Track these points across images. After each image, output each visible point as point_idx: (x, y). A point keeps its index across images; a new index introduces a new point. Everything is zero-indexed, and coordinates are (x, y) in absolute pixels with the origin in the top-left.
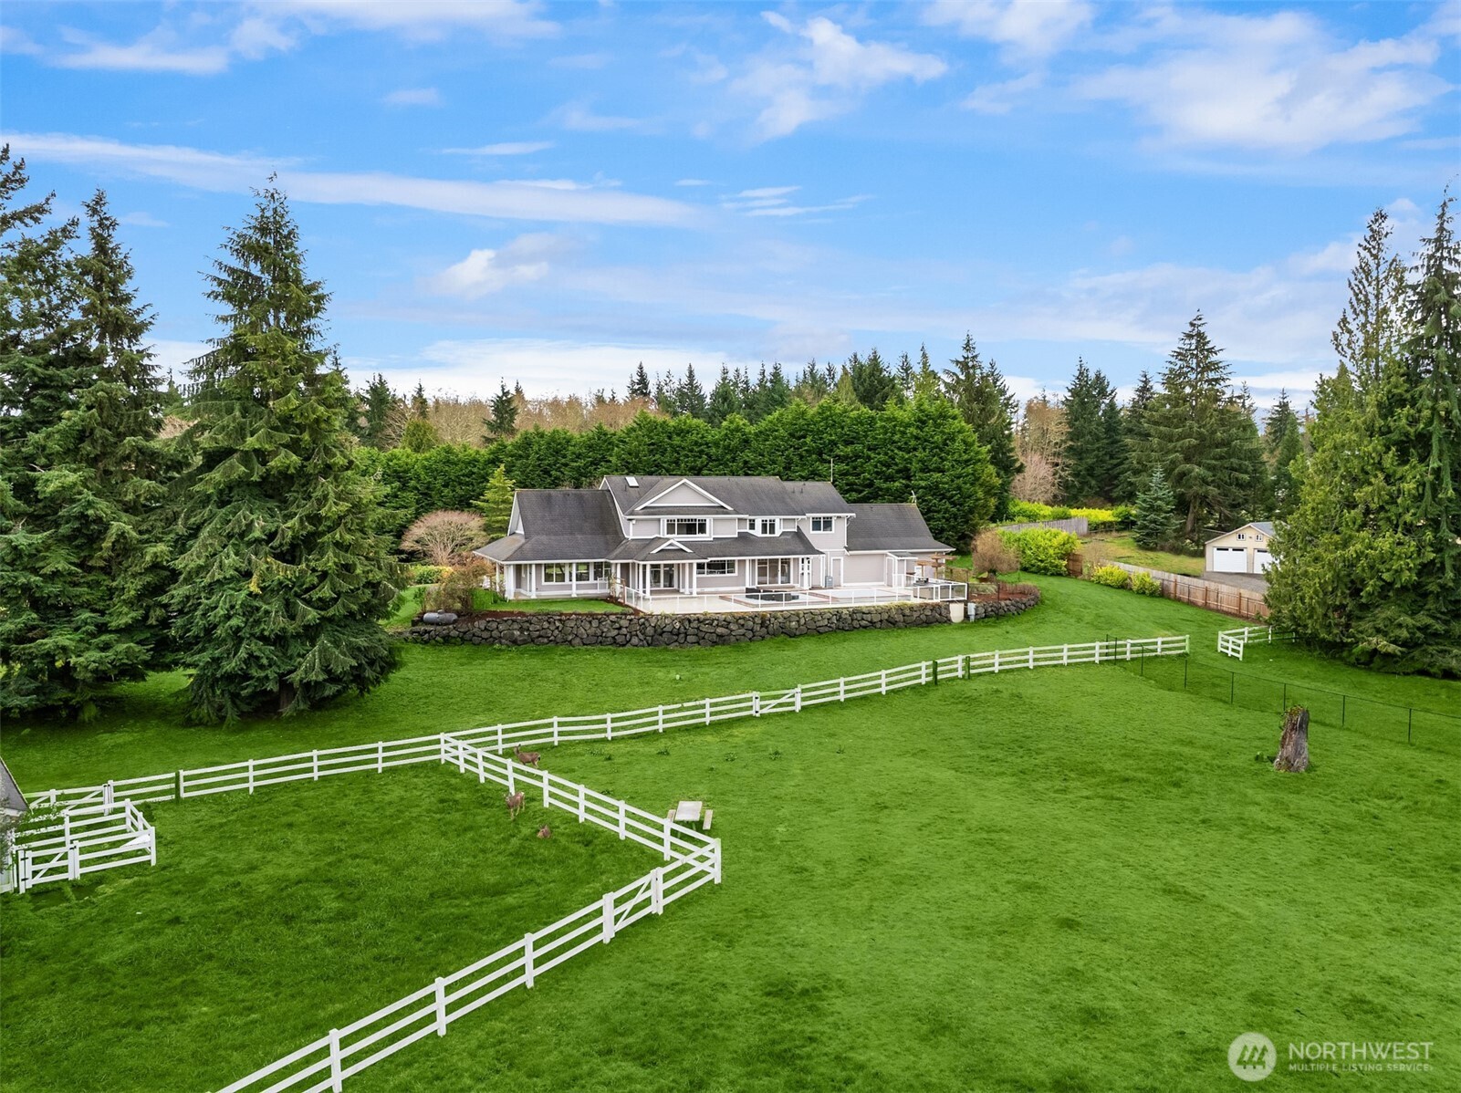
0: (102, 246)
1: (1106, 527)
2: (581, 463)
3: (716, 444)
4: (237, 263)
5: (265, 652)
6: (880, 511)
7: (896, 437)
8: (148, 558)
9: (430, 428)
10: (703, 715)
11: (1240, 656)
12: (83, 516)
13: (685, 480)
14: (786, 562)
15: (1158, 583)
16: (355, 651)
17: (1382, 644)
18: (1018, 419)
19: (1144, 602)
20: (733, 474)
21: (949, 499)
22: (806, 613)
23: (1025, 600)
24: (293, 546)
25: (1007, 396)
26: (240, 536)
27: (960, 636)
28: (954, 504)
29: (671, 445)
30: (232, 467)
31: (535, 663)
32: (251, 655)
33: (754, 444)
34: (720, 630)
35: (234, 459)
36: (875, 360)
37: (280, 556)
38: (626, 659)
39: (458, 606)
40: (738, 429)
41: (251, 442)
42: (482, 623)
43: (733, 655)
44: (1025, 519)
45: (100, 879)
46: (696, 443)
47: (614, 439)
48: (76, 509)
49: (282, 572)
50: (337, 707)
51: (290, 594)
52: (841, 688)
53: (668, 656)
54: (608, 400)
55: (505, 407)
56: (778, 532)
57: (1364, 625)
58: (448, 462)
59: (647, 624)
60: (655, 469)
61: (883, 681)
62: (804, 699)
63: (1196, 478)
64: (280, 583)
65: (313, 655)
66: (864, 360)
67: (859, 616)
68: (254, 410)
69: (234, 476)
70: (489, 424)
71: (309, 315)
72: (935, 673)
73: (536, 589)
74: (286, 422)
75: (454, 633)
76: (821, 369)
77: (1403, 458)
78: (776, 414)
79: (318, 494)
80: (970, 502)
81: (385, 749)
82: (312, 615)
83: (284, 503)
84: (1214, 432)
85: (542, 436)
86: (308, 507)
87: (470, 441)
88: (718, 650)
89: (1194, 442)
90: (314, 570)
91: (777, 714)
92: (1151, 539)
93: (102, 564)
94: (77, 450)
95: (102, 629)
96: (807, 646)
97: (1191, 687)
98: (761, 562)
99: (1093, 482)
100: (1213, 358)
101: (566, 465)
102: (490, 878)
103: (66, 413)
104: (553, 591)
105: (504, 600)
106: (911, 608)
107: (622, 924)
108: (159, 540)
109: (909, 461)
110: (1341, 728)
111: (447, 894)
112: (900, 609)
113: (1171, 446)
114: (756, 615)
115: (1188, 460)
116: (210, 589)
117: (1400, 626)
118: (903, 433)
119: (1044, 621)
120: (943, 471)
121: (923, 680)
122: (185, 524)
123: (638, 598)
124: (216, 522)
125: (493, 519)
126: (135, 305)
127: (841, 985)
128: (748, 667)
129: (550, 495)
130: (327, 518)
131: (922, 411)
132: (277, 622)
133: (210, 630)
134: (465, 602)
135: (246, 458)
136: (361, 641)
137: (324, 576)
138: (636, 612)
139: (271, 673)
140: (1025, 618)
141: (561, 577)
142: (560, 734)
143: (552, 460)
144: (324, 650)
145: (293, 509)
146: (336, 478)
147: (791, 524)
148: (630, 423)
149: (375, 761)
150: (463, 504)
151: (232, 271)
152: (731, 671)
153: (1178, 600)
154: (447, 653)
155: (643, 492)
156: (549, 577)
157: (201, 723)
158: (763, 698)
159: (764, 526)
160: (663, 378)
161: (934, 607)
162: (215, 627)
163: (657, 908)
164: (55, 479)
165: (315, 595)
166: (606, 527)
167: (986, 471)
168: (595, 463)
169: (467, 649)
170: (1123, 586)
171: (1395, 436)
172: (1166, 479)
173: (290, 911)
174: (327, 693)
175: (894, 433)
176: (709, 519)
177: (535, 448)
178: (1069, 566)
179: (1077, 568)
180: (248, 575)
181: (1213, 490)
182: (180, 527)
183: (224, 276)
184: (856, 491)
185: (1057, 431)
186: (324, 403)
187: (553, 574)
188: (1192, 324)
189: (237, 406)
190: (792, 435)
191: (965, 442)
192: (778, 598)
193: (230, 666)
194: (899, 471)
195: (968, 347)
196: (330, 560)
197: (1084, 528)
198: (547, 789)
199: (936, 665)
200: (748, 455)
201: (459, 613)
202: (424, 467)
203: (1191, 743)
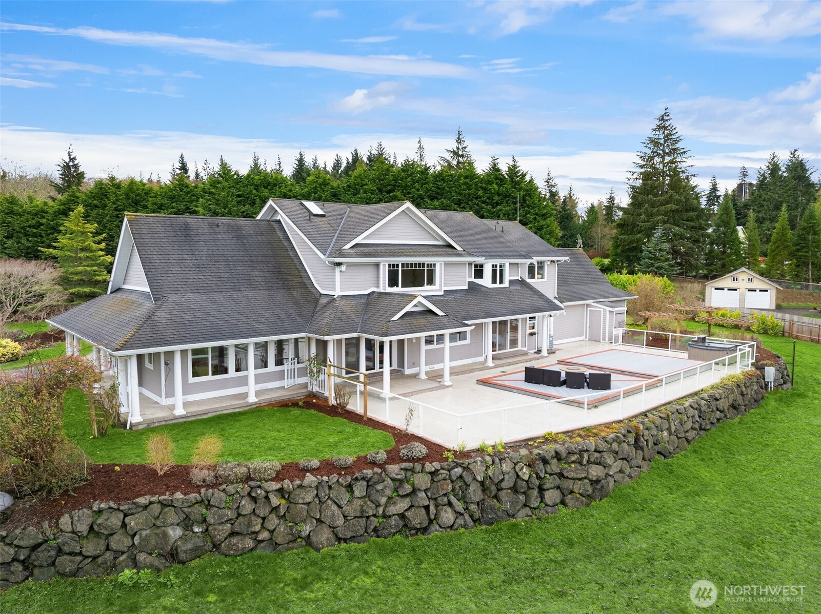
39: (13, 469)
55: (73, 170)
56: (506, 282)
59: (468, 478)
70: (57, 186)
100: (679, 145)
125: (71, 270)
129: (186, 227)
147: (514, 269)
155: (334, 223)
156: (199, 368)
159: (493, 273)
172: (664, 235)
176: (439, 263)
201: (15, 491)
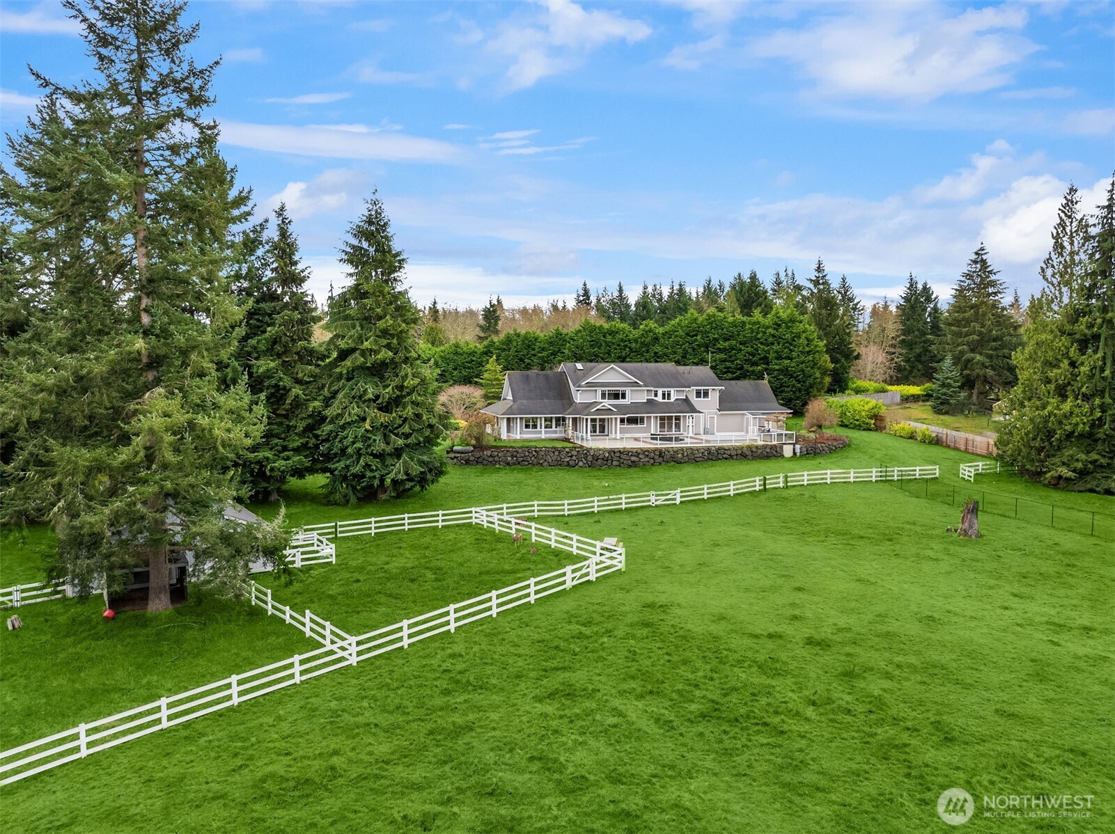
0: (284, 234)
1: (915, 398)
2: (545, 354)
3: (636, 341)
4: (355, 242)
5: (375, 463)
6: (745, 385)
7: (759, 336)
8: (311, 409)
9: (440, 330)
10: (621, 504)
11: (972, 479)
12: (277, 386)
13: (612, 365)
14: (678, 418)
15: (934, 435)
16: (421, 463)
17: (1065, 472)
18: (864, 320)
19: (923, 448)
20: (647, 361)
21: (795, 378)
22: (688, 449)
23: (835, 444)
24: (388, 403)
25: (855, 302)
26: (360, 398)
27: (788, 465)
28: (799, 381)
29: (606, 342)
30: (356, 358)
31: (520, 476)
32: (366, 464)
33: (662, 341)
34: (633, 458)
35: (357, 354)
36: (753, 277)
37: (380, 409)
38: (575, 474)
39: (473, 442)
40: (650, 331)
41: (366, 344)
42: (489, 453)
43: (641, 473)
44: (853, 392)
45: (310, 568)
46: (622, 340)
47: (567, 338)
48: (274, 382)
49: (384, 418)
50: (408, 497)
51: (386, 430)
52: (705, 492)
53: (601, 473)
54: (561, 308)
55: (492, 314)
56: (672, 400)
57: (1056, 460)
58: (456, 353)
59: (588, 454)
60: (594, 358)
61: (732, 488)
62: (681, 497)
63: (977, 364)
64: (382, 424)
65: (399, 465)
66: (746, 278)
67: (722, 452)
68: (366, 326)
69: (358, 363)
70: (481, 327)
71: (395, 271)
72: (765, 484)
73: (519, 434)
74: (385, 333)
75: (472, 458)
76: (715, 284)
77: (1082, 351)
78: (677, 320)
79: (403, 373)
80: (811, 380)
81: (443, 515)
82: (400, 442)
83: (382, 378)
84: (991, 331)
85: (518, 335)
86: (397, 381)
87: (468, 338)
88: (631, 470)
89: (976, 337)
90: (400, 417)
91: (665, 505)
92: (943, 406)
93: (284, 413)
94: (272, 349)
95: (285, 449)
96: (688, 470)
97: (932, 497)
98: (662, 419)
99: (920, 366)
100: (993, 277)
101: (534, 355)
102: (507, 567)
103: (269, 329)
104: (530, 435)
105: (500, 439)
106: (757, 447)
107: (575, 582)
108: (315, 399)
109: (768, 352)
110: (1015, 519)
111: (488, 573)
112: (749, 447)
113: (960, 340)
114: (656, 450)
115: (972, 351)
116: (343, 428)
117: (1077, 460)
118: (765, 333)
119: (847, 457)
120: (791, 359)
121: (757, 488)
122: (329, 390)
123: (582, 439)
124: (346, 390)
125: (489, 390)
126: (300, 267)
127: (679, 605)
128: (649, 480)
129: (528, 375)
130: (407, 387)
131: (778, 317)
132: (379, 446)
133: (343, 450)
134: (477, 439)
135: (363, 353)
136: (425, 458)
137: (405, 420)
138: (582, 447)
139: (377, 474)
140: (834, 455)
141: (535, 426)
142: (539, 511)
143: (525, 352)
144: (405, 462)
145: (388, 382)
146: (411, 365)
147: (680, 393)
148: (577, 327)
149: (438, 521)
150: (467, 381)
151: (353, 247)
152: (640, 482)
153: (948, 446)
154: (468, 470)
155: (587, 372)
156: (527, 426)
157: (336, 504)
158: (657, 495)
159: (664, 395)
160: (601, 291)
161: (772, 447)
162: (347, 447)
163: (592, 577)
164: (264, 365)
165: (401, 431)
166: (562, 395)
167: (823, 358)
168: (554, 354)
169: (479, 467)
170: (912, 437)
171: (1077, 336)
172: (954, 364)
173: (413, 577)
174: (407, 487)
175: (758, 333)
176: (628, 390)
177: (514, 344)
178: (877, 423)
179: (882, 425)
180: (364, 419)
181: (990, 372)
182: (326, 392)
183: (349, 250)
184: (731, 372)
185: (893, 328)
186: (404, 321)
187: (530, 424)
188: (976, 253)
189: (358, 324)
190: (688, 334)
191: (807, 339)
192: (670, 439)
193: (356, 469)
194: (760, 359)
195: (819, 269)
196: (409, 411)
197: (898, 399)
198: (533, 532)
199: (765, 479)
200: (658, 348)
201: (474, 447)
202: (441, 357)
203: (914, 524)
